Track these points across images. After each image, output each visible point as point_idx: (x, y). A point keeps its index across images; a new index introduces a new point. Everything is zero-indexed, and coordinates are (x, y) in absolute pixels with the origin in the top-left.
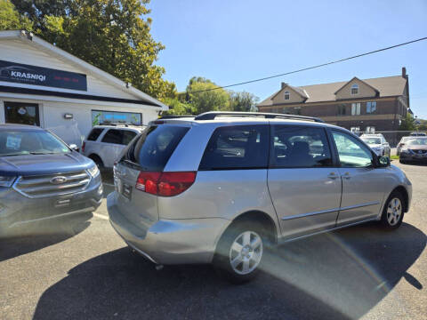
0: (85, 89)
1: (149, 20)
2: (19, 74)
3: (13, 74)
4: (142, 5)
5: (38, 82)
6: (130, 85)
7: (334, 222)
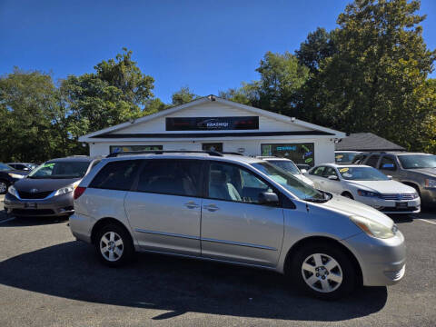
0: (257, 128)
2: (211, 125)
3: (208, 125)
5: (223, 128)
7: (198, 251)
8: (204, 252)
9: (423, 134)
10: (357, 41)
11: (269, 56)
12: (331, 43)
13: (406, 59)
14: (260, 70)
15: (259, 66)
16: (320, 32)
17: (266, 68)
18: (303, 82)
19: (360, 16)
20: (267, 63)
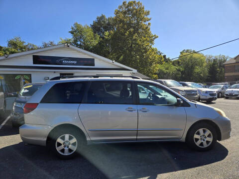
0: (94, 65)
1: (149, 24)
2: (66, 62)
3: (64, 62)
4: (145, 17)
5: (73, 64)
6: (114, 61)
7: (135, 137)
8: (138, 137)
9: (151, 72)
10: (124, 25)
11: (76, 25)
12: (109, 24)
13: (145, 37)
14: (72, 33)
15: (71, 30)
16: (103, 17)
17: (75, 31)
18: (97, 43)
19: (125, 13)
20: (76, 29)
